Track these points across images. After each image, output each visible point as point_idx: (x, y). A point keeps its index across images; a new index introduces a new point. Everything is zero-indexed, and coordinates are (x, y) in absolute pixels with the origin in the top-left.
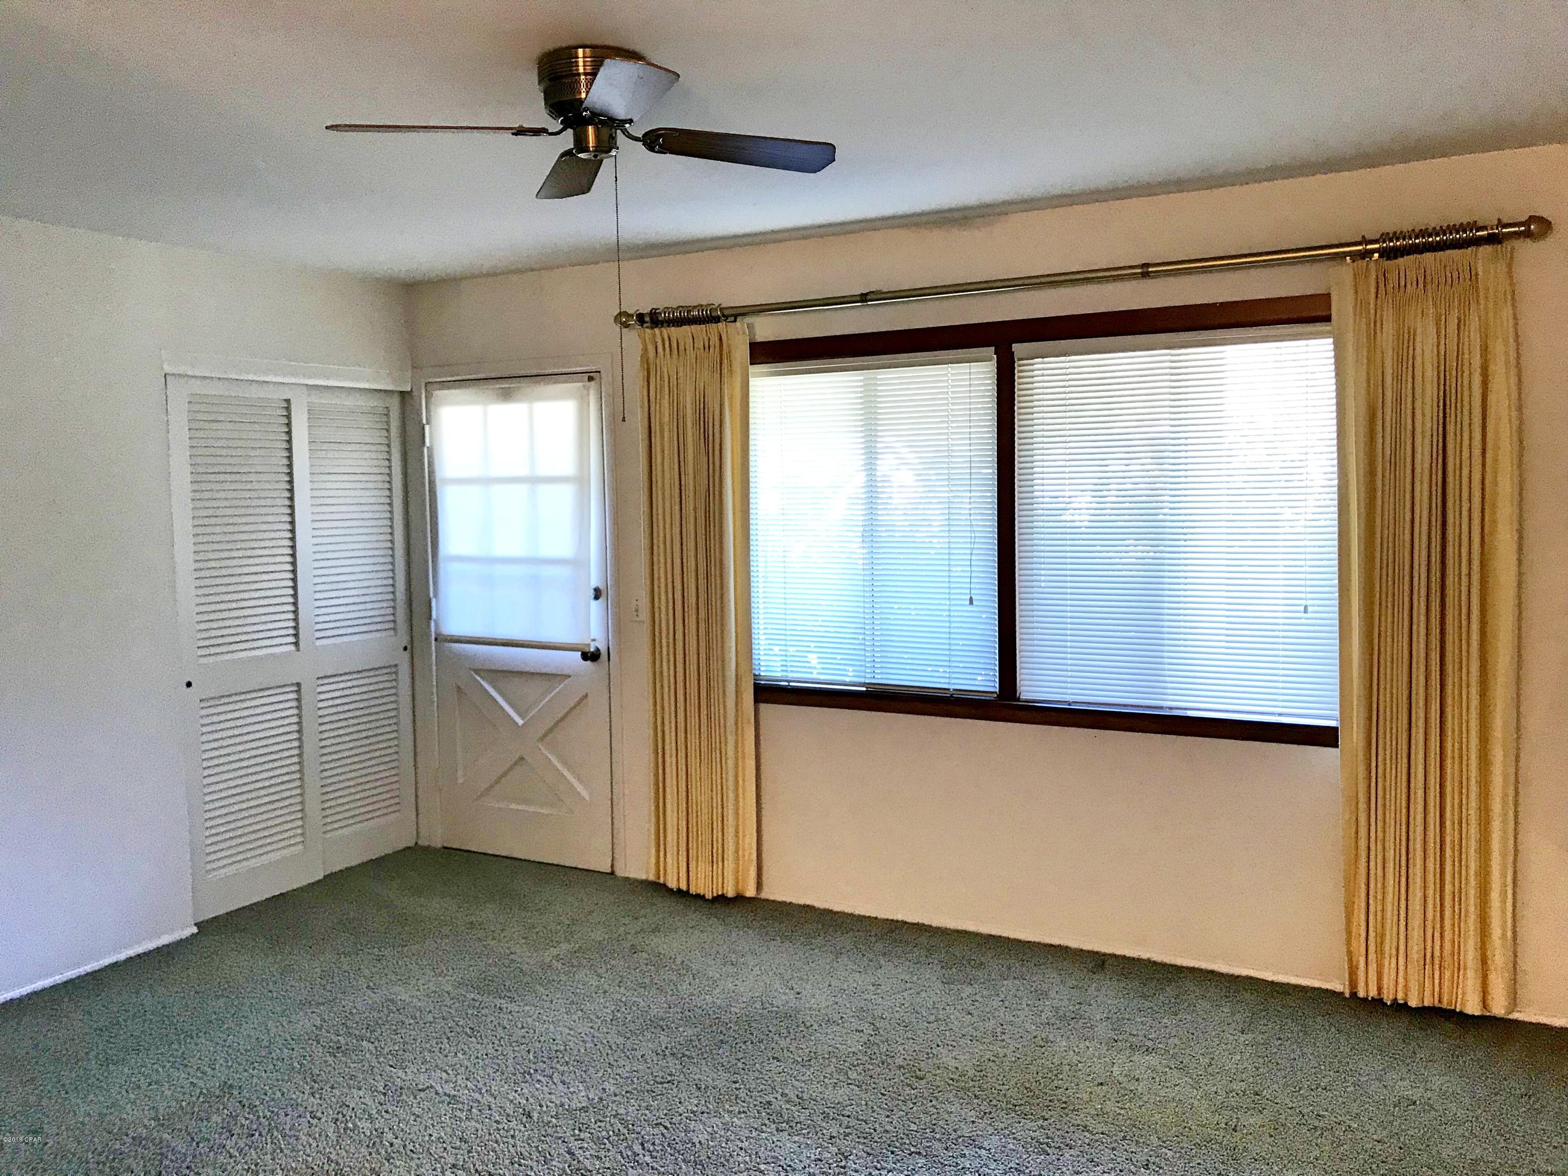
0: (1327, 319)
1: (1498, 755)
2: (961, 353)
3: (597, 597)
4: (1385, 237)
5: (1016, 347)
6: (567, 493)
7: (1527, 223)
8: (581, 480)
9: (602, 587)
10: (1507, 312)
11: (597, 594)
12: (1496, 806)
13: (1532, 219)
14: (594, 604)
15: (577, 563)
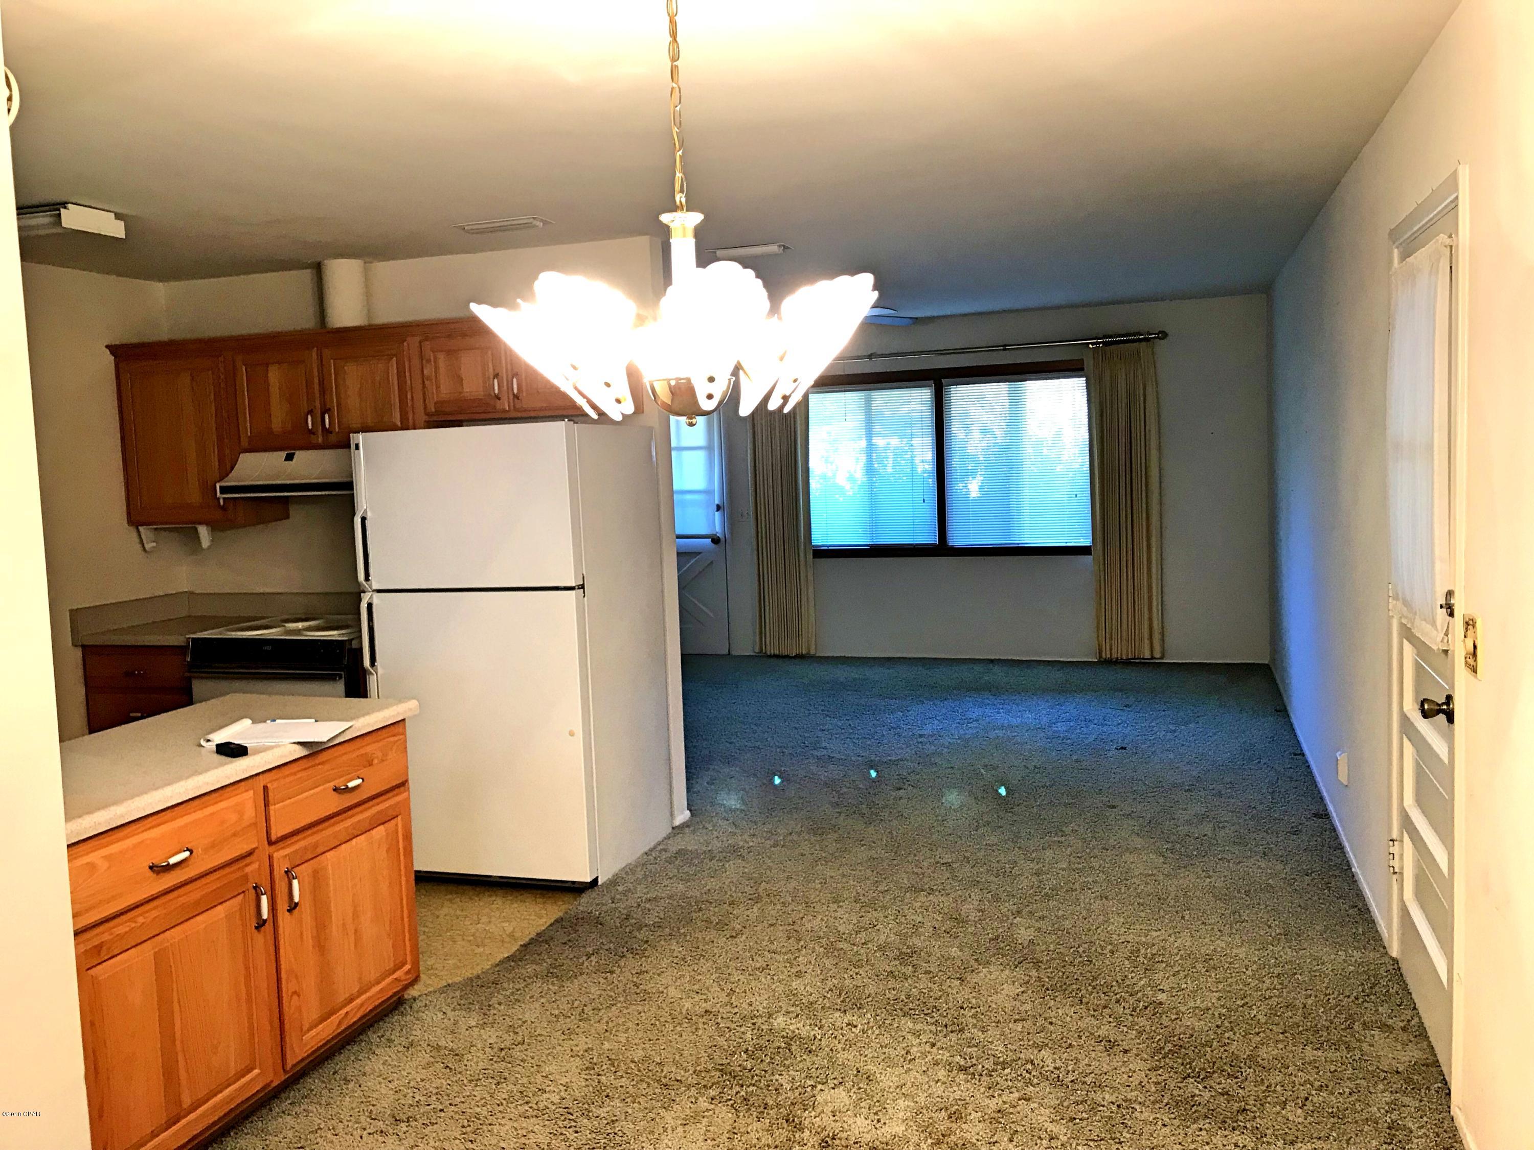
0: (1082, 369)
1: (1154, 540)
2: (907, 384)
3: (718, 510)
4: (1105, 337)
5: (943, 381)
6: (701, 456)
7: (1158, 334)
8: (709, 448)
9: (721, 505)
10: (1152, 370)
11: (718, 508)
12: (1154, 570)
13: (1160, 332)
14: (717, 513)
15: (708, 492)
